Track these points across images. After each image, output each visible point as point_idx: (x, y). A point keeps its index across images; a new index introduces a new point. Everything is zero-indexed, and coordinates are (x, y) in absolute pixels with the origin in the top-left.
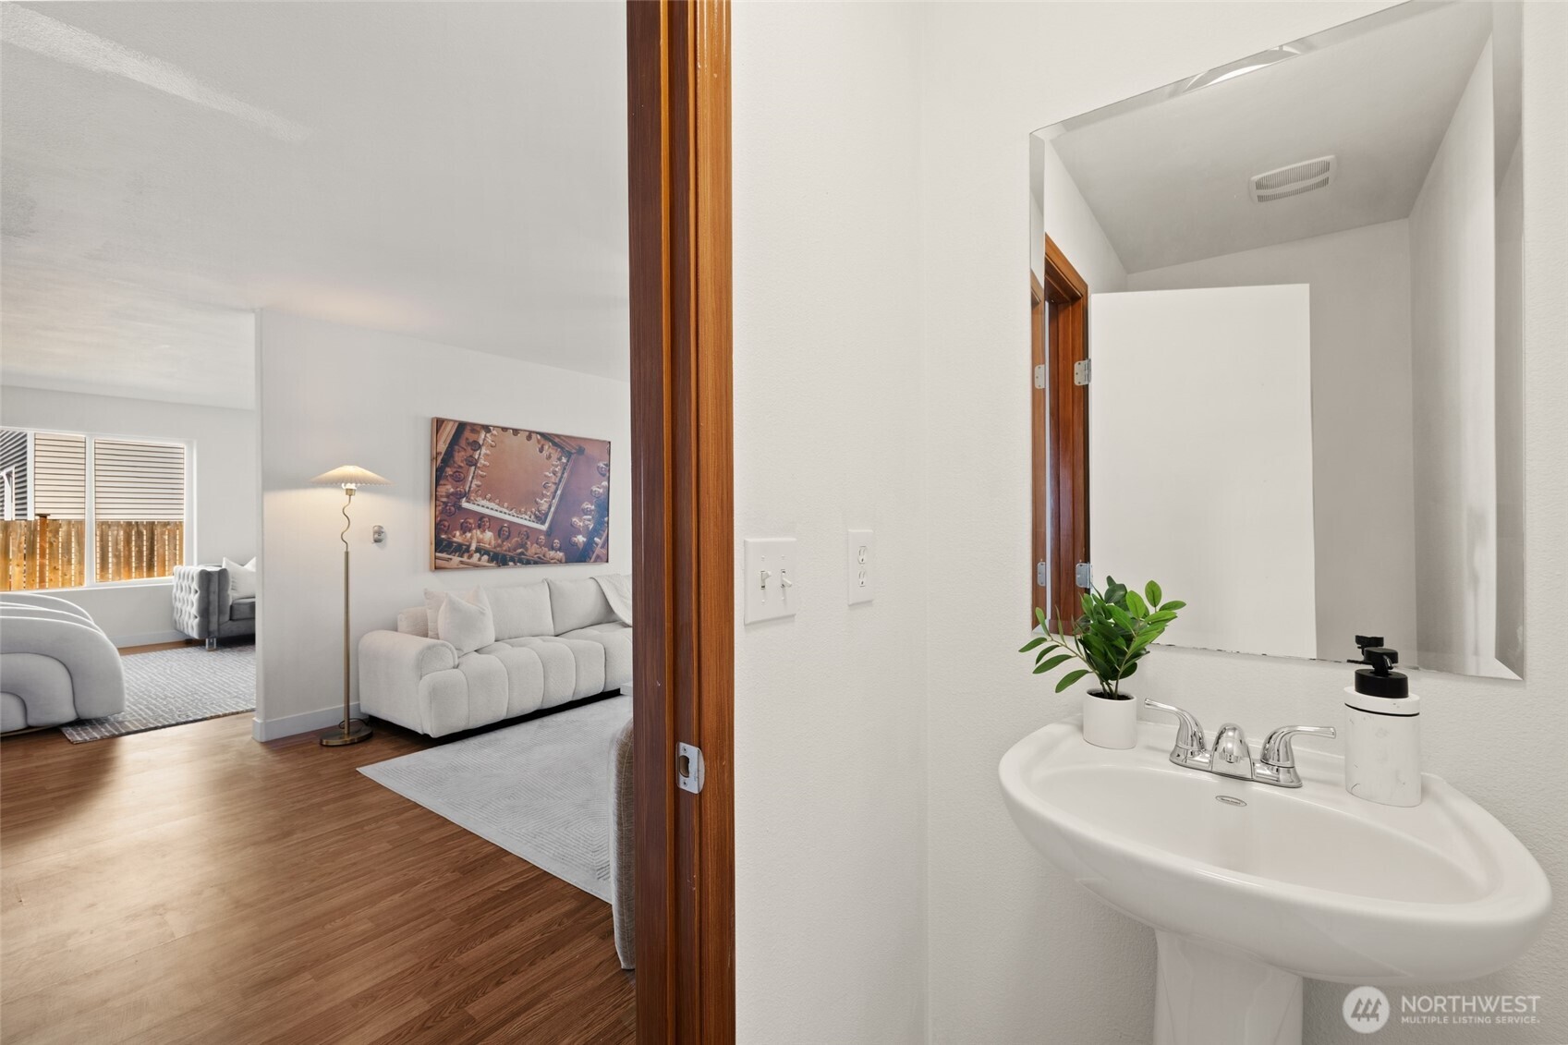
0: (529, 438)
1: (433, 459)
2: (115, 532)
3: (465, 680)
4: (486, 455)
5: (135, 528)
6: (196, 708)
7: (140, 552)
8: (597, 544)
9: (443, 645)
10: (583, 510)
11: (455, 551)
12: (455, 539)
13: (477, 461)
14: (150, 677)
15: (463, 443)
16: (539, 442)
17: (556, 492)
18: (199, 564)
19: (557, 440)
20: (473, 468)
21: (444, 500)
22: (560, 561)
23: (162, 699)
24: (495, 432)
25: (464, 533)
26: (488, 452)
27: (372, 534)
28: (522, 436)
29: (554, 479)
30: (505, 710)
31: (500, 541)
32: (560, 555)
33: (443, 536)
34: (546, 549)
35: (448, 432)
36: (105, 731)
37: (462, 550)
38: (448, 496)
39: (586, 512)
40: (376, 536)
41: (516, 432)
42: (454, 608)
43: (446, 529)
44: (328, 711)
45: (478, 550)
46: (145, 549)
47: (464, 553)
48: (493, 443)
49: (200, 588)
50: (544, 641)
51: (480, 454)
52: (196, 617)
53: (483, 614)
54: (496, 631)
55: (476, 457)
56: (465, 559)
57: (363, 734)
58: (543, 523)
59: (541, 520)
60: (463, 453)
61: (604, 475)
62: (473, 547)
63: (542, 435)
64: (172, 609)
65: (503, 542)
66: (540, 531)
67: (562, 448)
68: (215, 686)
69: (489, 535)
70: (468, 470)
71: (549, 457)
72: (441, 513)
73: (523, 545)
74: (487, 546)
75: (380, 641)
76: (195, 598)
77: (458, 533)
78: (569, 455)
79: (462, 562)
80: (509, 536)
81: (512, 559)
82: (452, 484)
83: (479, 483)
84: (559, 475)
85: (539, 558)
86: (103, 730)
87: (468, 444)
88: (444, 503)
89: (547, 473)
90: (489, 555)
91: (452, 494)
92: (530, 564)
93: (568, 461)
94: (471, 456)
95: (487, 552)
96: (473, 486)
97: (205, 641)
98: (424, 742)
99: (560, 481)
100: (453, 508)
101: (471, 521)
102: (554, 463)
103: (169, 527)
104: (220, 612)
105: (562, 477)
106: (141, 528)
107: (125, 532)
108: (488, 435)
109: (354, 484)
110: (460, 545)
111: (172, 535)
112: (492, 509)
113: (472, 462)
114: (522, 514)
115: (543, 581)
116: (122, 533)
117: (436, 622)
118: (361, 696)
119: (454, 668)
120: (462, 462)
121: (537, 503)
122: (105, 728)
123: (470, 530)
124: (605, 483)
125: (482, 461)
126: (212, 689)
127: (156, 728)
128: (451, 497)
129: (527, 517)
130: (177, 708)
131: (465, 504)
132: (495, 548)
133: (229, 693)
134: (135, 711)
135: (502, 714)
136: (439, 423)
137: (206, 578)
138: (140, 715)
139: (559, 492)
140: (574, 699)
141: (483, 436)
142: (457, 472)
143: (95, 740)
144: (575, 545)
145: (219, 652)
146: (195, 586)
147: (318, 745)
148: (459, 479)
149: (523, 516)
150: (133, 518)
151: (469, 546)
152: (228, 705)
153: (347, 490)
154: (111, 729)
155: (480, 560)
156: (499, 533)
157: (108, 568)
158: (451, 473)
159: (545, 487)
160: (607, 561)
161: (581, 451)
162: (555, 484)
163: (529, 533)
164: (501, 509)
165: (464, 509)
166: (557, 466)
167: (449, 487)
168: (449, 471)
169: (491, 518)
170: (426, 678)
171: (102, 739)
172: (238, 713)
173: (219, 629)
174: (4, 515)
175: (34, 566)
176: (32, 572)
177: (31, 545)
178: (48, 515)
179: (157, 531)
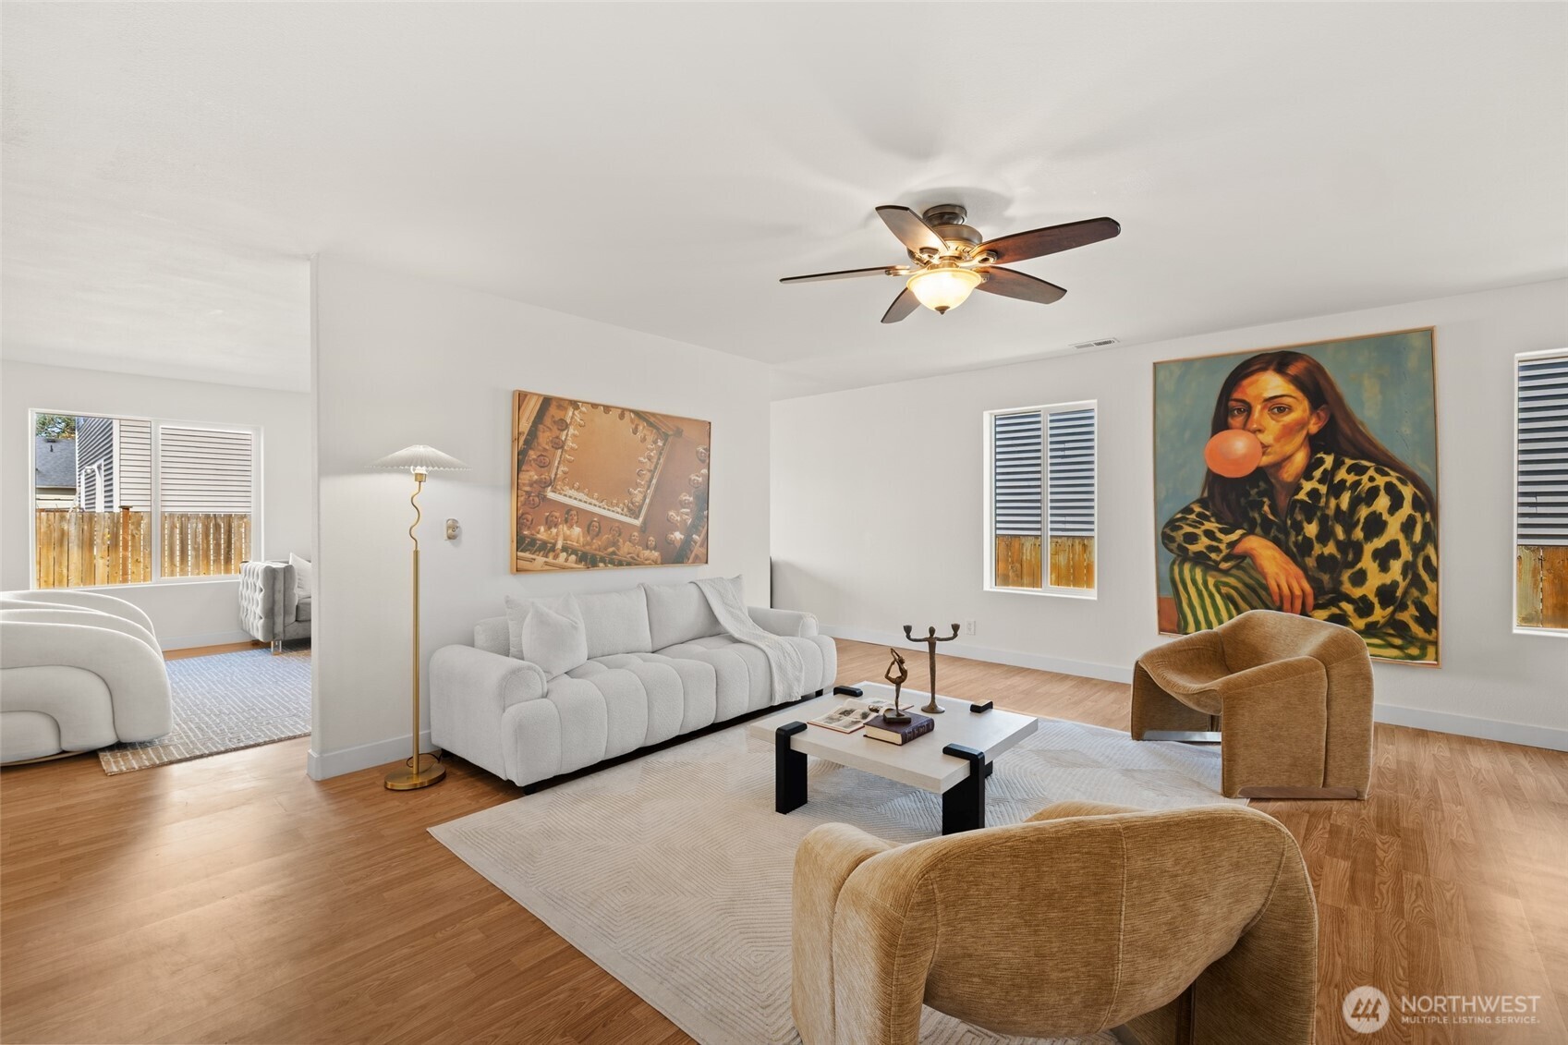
0: (622, 416)
1: (515, 439)
2: (194, 525)
3: (557, 714)
4: (574, 436)
5: (213, 521)
6: (250, 729)
7: (218, 545)
8: (696, 543)
9: (529, 668)
10: (680, 501)
11: (539, 550)
12: (539, 536)
13: (564, 443)
14: (209, 686)
15: (548, 421)
16: (632, 421)
17: (651, 481)
18: (266, 559)
19: (652, 420)
20: (560, 451)
21: (527, 489)
22: (656, 563)
23: (215, 715)
24: (583, 409)
25: (550, 528)
26: (576, 432)
27: (445, 530)
28: (614, 414)
29: (650, 466)
30: (604, 750)
31: (589, 538)
32: (656, 554)
33: (526, 533)
34: (641, 548)
35: (532, 407)
36: (147, 757)
37: (547, 548)
38: (531, 485)
39: (683, 504)
40: (450, 531)
41: (607, 409)
42: (542, 621)
43: (528, 523)
44: (394, 742)
45: (564, 549)
46: (222, 542)
47: (549, 552)
48: (582, 422)
49: (264, 586)
50: (645, 661)
51: (567, 435)
52: (261, 618)
53: (575, 628)
54: (588, 647)
55: (563, 439)
56: (550, 559)
57: (435, 775)
58: (637, 517)
59: (634, 513)
60: (548, 434)
61: (703, 462)
62: (559, 546)
63: (637, 413)
64: (239, 607)
65: (592, 539)
66: (633, 526)
67: (658, 429)
68: (275, 700)
69: (577, 531)
70: (554, 455)
71: (644, 440)
72: (524, 504)
73: (615, 544)
74: (574, 544)
75: (456, 658)
76: (259, 597)
77: (542, 529)
78: (665, 437)
79: (546, 564)
80: (599, 531)
81: (602, 560)
82: (536, 470)
83: (566, 469)
84: (655, 460)
85: (632, 558)
86: (144, 757)
87: (554, 422)
88: (527, 492)
89: (642, 459)
90: (577, 555)
91: (536, 482)
92: (622, 565)
93: (664, 444)
94: (557, 437)
95: (574, 552)
96: (560, 472)
97: (270, 644)
98: (510, 790)
99: (656, 468)
100: (537, 499)
101: (557, 514)
102: (649, 446)
104: (286, 613)
105: (657, 463)
106: (219, 520)
107: (203, 525)
108: (576, 412)
109: (424, 468)
110: (545, 543)
112: (580, 500)
113: (559, 445)
114: (613, 506)
115: (638, 586)
116: (200, 525)
117: (520, 636)
118: (432, 723)
119: (543, 697)
120: (547, 444)
121: (630, 493)
122: (147, 754)
123: (556, 525)
124: (704, 471)
125: (570, 444)
126: (270, 704)
127: (202, 756)
128: (535, 485)
129: (619, 510)
130: (230, 728)
131: (550, 495)
132: (584, 546)
133: (289, 710)
134: (185, 732)
135: (600, 756)
136: (521, 397)
137: (271, 574)
138: (188, 737)
139: (654, 481)
140: (681, 733)
141: (570, 414)
142: (542, 455)
143: (131, 771)
144: (671, 543)
145: (284, 656)
146: (260, 584)
147: (383, 788)
148: (543, 465)
149: (615, 508)
150: (211, 510)
151: (554, 545)
152: (285, 726)
153: (416, 475)
154: (153, 756)
155: (566, 560)
156: (588, 529)
157: (188, 561)
158: (535, 457)
159: (639, 475)
160: (707, 563)
161: (679, 433)
162: (650, 471)
163: (621, 529)
164: (589, 500)
165: (550, 500)
166: (652, 450)
167: (532, 473)
168: (532, 454)
169: (579, 511)
170: (511, 710)
171: (141, 770)
172: (295, 737)
173: (284, 631)
174: (94, 507)
175: (117, 559)
176: (114, 566)
177: (115, 537)
178: (131, 507)
179: (234, 524)
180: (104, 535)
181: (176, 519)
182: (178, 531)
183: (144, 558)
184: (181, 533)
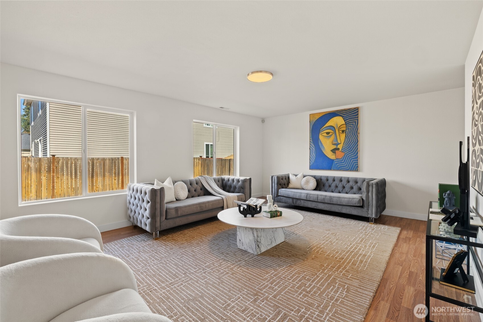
2: (80, 162)
52: (148, 218)
97: (153, 233)
103: (99, 160)
104: (161, 215)
111: (100, 163)
137: (153, 193)
173: (160, 225)
174: (39, 156)
175: (50, 177)
176: (49, 179)
177: (49, 168)
178: (56, 155)
179: (95, 162)
180: (45, 167)
181: (73, 160)
182: (73, 165)
183: (61, 176)
184: (75, 166)
